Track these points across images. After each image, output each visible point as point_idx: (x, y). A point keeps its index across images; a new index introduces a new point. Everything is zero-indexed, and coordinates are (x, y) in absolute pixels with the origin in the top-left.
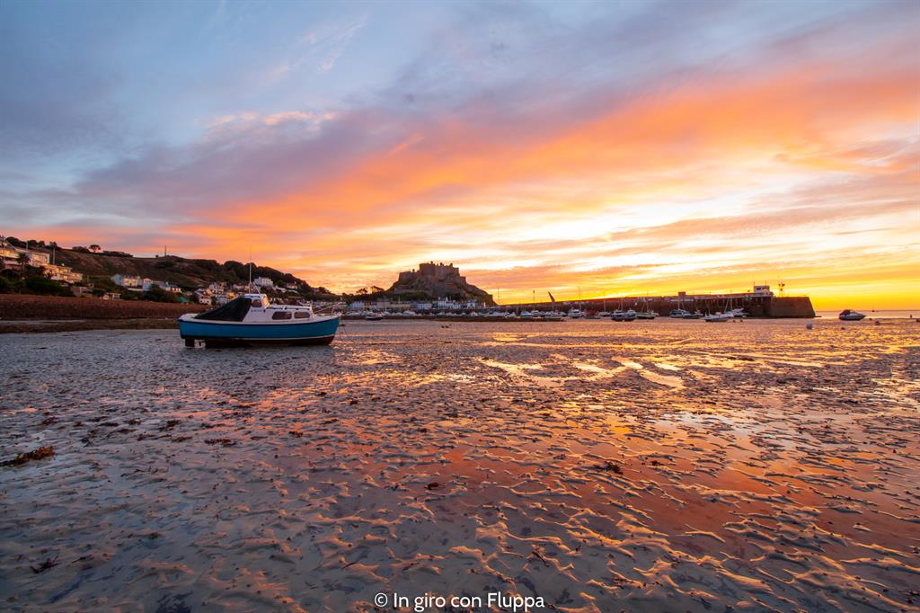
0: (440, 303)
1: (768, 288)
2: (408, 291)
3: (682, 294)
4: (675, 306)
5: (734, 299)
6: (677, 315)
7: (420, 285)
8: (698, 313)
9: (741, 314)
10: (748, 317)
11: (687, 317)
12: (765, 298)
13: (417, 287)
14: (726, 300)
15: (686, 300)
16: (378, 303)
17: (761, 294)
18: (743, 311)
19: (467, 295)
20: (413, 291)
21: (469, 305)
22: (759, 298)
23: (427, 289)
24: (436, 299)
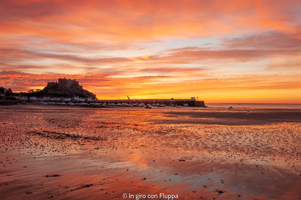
0: (75, 98)
1: (195, 98)
2: (56, 92)
3: (172, 99)
4: (170, 102)
5: (186, 101)
6: (171, 105)
7: (62, 89)
8: (176, 105)
9: (187, 105)
10: (189, 106)
11: (173, 106)
12: (194, 101)
13: (60, 90)
15: (173, 101)
16: (44, 98)
17: (193, 100)
19: (87, 95)
20: (58, 92)
21: (89, 99)
23: (66, 92)
24: (74, 97)
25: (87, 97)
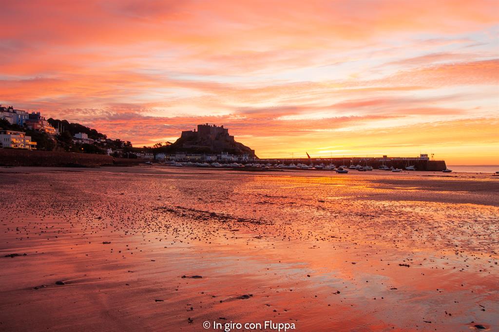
1: (427, 155)
3: (385, 157)
4: (381, 163)
5: (410, 161)
6: (383, 168)
7: (202, 142)
8: (392, 167)
9: (413, 169)
10: (416, 170)
11: (387, 170)
12: (426, 161)
14: (406, 161)
15: (387, 160)
17: (423, 158)
18: (414, 167)
19: (241, 151)
20: (197, 146)
22: (422, 161)
23: (209, 145)
24: (220, 153)
25: (241, 154)
